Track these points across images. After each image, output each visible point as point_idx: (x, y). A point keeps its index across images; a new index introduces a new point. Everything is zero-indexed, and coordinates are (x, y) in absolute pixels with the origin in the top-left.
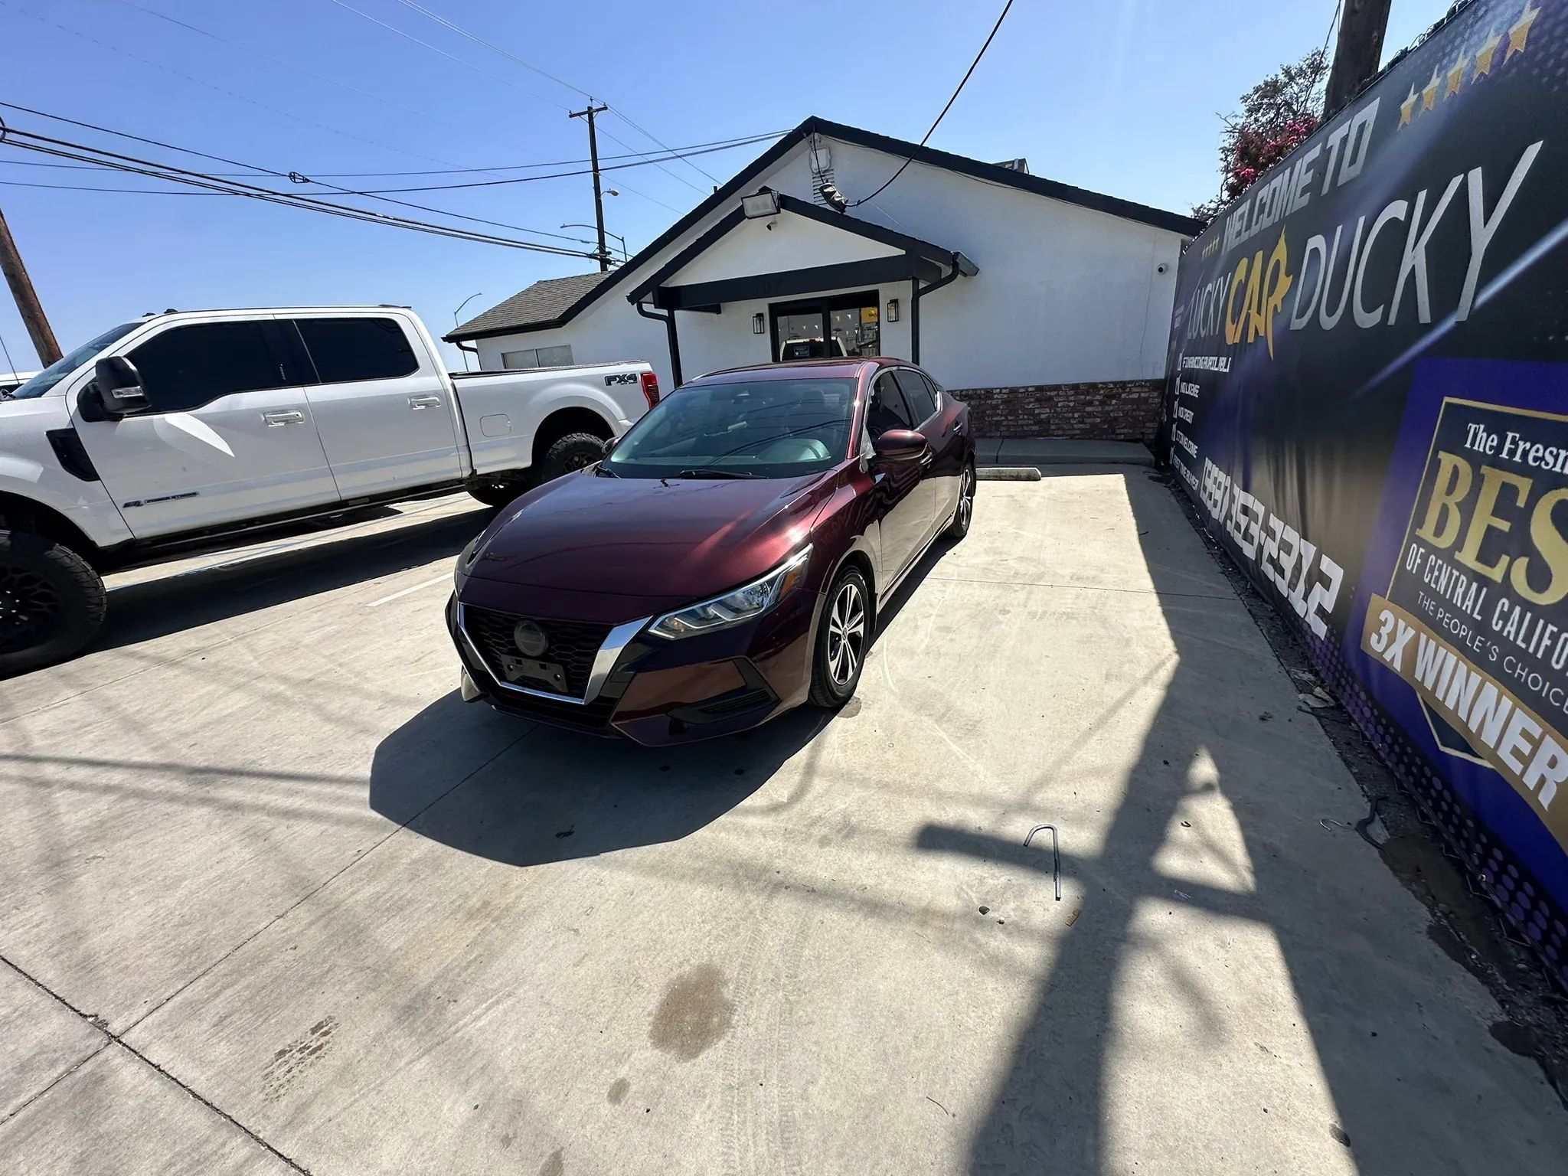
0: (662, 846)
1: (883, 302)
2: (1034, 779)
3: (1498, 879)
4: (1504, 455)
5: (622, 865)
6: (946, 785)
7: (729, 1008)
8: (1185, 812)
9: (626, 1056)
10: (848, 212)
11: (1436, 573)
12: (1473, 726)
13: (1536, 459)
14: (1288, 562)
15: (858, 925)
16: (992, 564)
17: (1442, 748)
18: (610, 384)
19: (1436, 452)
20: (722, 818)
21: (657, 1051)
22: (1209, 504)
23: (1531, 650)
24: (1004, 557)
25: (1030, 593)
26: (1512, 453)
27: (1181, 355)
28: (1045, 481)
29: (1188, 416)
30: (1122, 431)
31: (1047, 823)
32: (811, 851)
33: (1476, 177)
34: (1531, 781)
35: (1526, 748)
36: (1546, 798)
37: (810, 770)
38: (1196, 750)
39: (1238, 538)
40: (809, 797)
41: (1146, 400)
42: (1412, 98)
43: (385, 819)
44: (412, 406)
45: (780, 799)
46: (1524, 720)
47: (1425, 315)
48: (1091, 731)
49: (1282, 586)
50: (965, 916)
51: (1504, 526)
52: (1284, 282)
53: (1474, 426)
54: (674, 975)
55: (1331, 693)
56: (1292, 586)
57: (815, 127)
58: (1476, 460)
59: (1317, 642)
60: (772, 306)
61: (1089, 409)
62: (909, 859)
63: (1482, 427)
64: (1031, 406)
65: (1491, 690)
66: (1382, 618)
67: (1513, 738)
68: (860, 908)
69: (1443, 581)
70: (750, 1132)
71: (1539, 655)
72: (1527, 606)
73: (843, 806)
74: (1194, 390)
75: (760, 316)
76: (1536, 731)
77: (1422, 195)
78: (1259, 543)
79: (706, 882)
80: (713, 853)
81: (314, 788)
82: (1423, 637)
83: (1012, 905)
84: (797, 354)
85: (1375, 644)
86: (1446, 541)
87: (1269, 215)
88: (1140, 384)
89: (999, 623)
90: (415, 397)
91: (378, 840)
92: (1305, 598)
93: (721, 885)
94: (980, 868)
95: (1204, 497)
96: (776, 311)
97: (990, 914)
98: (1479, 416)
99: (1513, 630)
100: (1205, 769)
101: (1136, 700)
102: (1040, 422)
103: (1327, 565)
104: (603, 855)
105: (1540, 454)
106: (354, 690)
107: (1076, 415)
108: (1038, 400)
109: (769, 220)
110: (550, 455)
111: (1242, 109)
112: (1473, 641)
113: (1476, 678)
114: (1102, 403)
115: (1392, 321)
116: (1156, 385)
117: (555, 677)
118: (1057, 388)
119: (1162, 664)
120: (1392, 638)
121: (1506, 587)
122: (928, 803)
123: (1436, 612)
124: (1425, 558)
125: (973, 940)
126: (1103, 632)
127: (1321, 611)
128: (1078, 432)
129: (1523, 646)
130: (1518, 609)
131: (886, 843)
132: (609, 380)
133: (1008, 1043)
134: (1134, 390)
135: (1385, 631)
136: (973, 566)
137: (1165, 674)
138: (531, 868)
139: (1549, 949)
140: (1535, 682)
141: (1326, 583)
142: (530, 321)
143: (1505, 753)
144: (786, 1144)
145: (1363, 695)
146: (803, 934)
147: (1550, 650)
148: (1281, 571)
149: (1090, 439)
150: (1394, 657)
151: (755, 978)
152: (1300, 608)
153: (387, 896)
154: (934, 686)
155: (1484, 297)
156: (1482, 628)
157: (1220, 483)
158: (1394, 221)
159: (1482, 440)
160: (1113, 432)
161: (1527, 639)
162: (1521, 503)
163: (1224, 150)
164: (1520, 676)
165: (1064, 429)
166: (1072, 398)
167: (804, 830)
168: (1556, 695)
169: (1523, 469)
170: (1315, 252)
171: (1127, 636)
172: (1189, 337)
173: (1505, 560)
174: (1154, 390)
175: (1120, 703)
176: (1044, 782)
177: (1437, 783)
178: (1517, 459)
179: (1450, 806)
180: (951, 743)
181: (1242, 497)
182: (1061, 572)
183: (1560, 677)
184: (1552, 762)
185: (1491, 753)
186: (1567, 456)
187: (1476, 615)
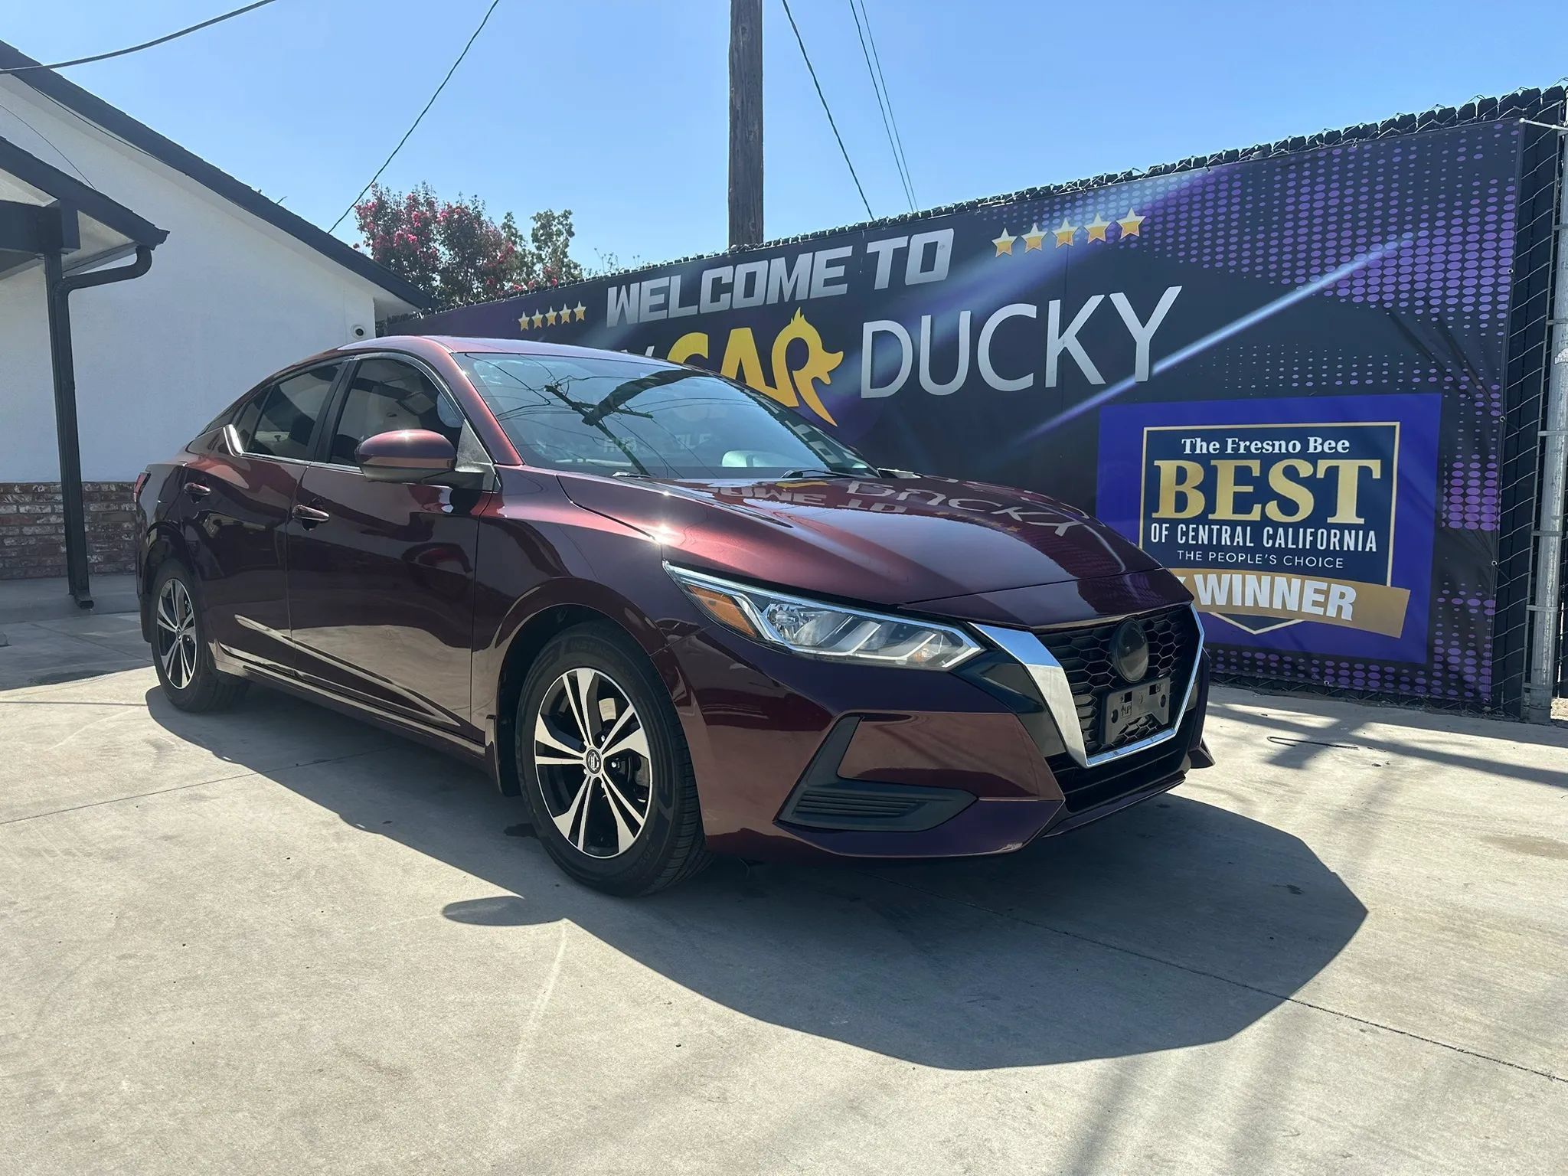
3: (1336, 676)
4: (1229, 451)
11: (1192, 534)
12: (1277, 607)
13: (1257, 449)
17: (1257, 633)
19: (1150, 463)
23: (1300, 547)
26: (1236, 449)
34: (1332, 612)
35: (1321, 598)
46: (1312, 584)
47: (1095, 379)
51: (1248, 489)
53: (1188, 442)
63: (1199, 440)
65: (1281, 580)
67: (1310, 597)
69: (1203, 536)
71: (1308, 547)
72: (1286, 526)
76: (1323, 586)
82: (1198, 577)
86: (1193, 512)
98: (1194, 434)
99: (1282, 542)
105: (1260, 446)
112: (1252, 560)
113: (1266, 579)
115: (1050, 384)
121: (1266, 520)
123: (1201, 558)
124: (1173, 530)
129: (1294, 546)
130: (1281, 530)
140: (1311, 562)
143: (1308, 608)
147: (1314, 543)
155: (1161, 367)
156: (1256, 550)
159: (1201, 447)
161: (1295, 541)
162: (1256, 472)
164: (1298, 563)
168: (1329, 563)
169: (1249, 455)
173: (1257, 508)
178: (1242, 451)
183: (1327, 552)
184: (1342, 596)
185: (1299, 613)
186: (1283, 443)
187: (1248, 544)
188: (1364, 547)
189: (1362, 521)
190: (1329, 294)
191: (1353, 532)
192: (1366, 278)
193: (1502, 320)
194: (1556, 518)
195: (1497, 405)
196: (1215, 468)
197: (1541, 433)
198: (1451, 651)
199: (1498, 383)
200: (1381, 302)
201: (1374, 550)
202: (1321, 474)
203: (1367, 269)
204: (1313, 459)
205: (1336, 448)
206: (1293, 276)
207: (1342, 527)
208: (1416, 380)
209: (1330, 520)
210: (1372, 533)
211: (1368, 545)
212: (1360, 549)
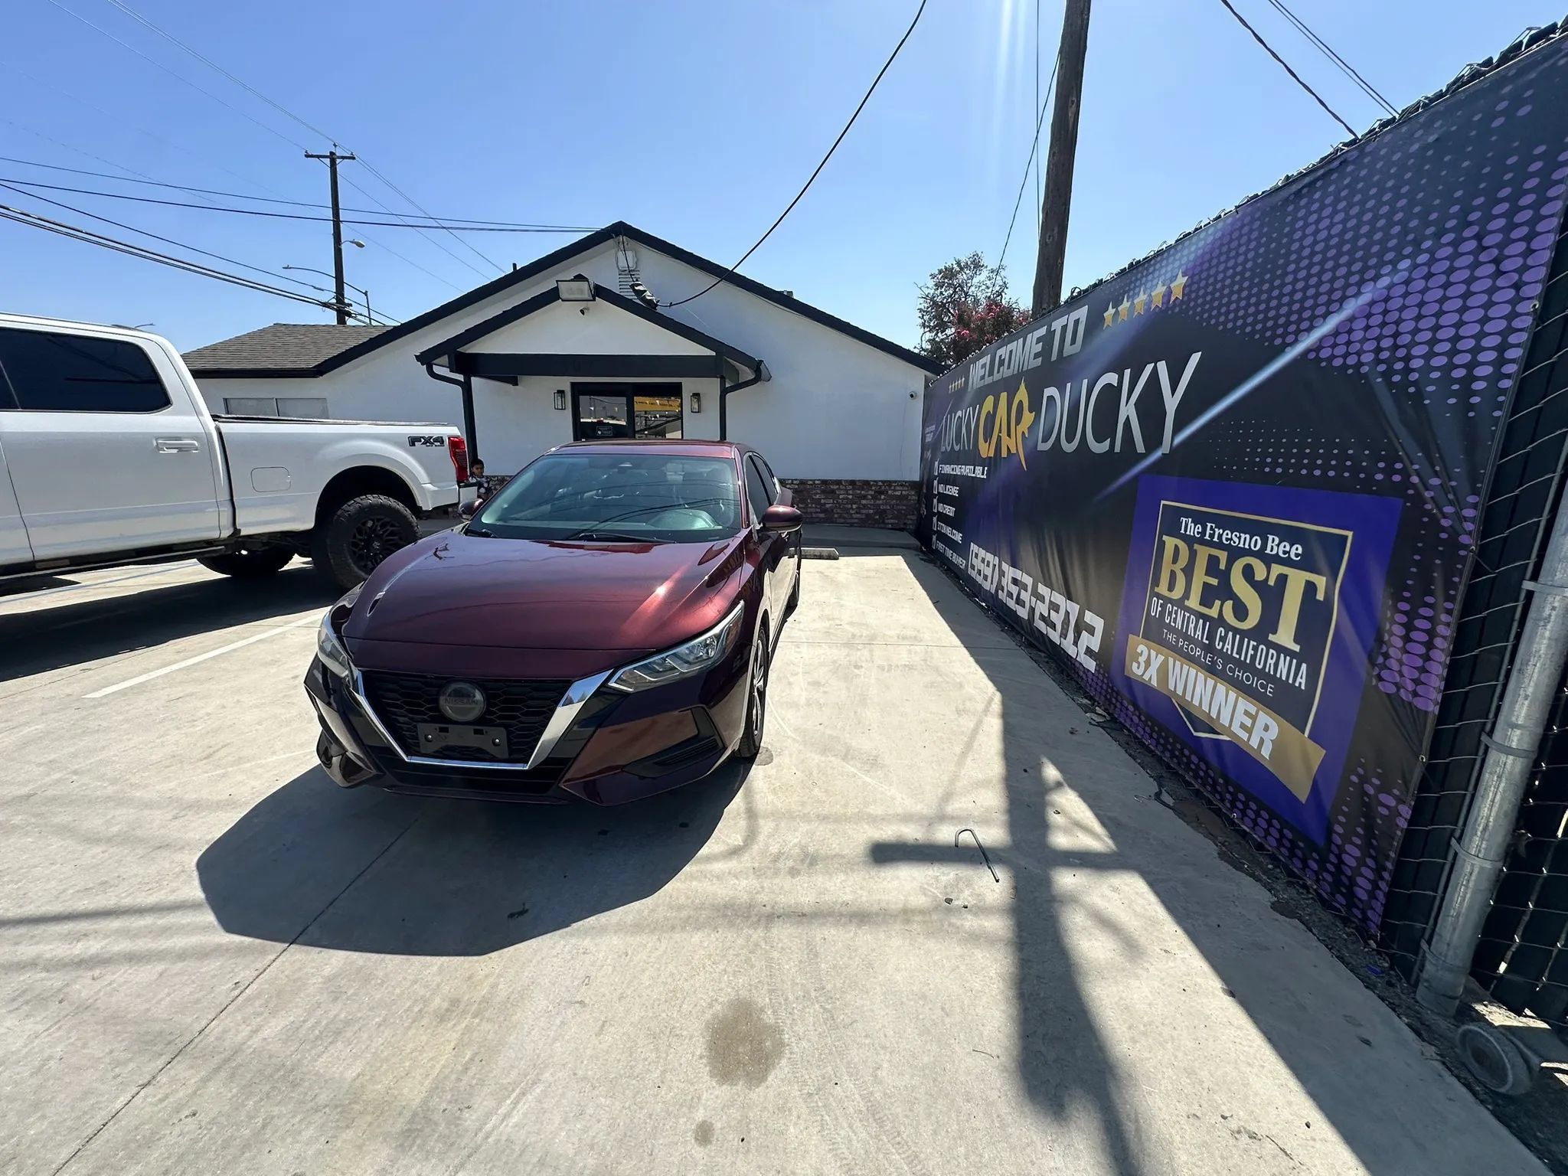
0: (636, 905)
1: (686, 394)
2: (940, 795)
3: (1244, 814)
4: (1207, 537)
5: (603, 930)
6: (876, 810)
7: (776, 1030)
8: (1053, 805)
9: (696, 1100)
10: (659, 310)
11: (1174, 616)
12: (1214, 715)
13: (1227, 539)
14: (1057, 618)
15: (856, 934)
16: (829, 628)
17: (1195, 734)
18: (414, 445)
19: (1160, 537)
20: (687, 868)
21: (725, 1087)
22: (979, 579)
23: (1242, 659)
24: (838, 622)
25: (871, 651)
26: (1212, 536)
27: (936, 463)
28: (843, 560)
29: (950, 511)
30: (890, 521)
31: (964, 828)
32: (787, 882)
33: (1162, 366)
34: (1254, 743)
35: (1248, 722)
36: (1266, 752)
37: (751, 814)
38: (1040, 759)
39: (1011, 604)
40: (761, 838)
41: (905, 497)
42: (1111, 311)
43: (258, 941)
44: (158, 448)
45: (736, 843)
46: (1245, 705)
47: (1140, 448)
48: (964, 754)
49: (1055, 636)
50: (936, 908)
51: (1214, 582)
52: (1028, 417)
53: (1184, 519)
54: (708, 1016)
55: (1105, 710)
56: (1064, 635)
57: (620, 230)
58: (1189, 541)
59: (1090, 676)
60: (573, 385)
61: (864, 502)
62: (873, 873)
63: (1190, 520)
64: (818, 496)
65: (1221, 688)
66: (1139, 651)
67: (1240, 717)
68: (851, 921)
69: (1179, 620)
70: (845, 1125)
71: (1248, 661)
72: (1236, 631)
73: (796, 841)
74: (954, 491)
75: (561, 393)
76: (1253, 710)
77: (1127, 372)
78: (1031, 606)
79: (699, 927)
80: (693, 902)
81: (115, 924)
82: (1171, 660)
83: (967, 892)
84: (600, 433)
85: (1136, 670)
86: (1177, 594)
87: (1009, 367)
88: (902, 484)
89: (857, 676)
90: (161, 438)
91: (260, 966)
92: (1076, 643)
93: (716, 928)
94: (931, 869)
95: (973, 574)
96: (578, 390)
97: (955, 903)
98: (1188, 513)
99: (1230, 647)
100: (1051, 773)
101: (985, 726)
102: (825, 511)
103: (1090, 617)
104: (575, 925)
105: (1229, 537)
106: (120, 801)
107: (854, 506)
108: (823, 492)
109: (582, 305)
110: (339, 516)
111: (931, 283)
112: (1205, 658)
113: (1211, 682)
114: (874, 498)
115: (1117, 449)
116: (913, 485)
117: (494, 742)
118: (838, 482)
119: (991, 700)
120: (1148, 663)
121: (1221, 621)
122: (866, 826)
123: (1177, 642)
124: (1163, 606)
125: (950, 924)
126: (939, 679)
127: (1089, 652)
128: (856, 521)
129: (1238, 657)
130: (1230, 634)
131: (846, 865)
132: (413, 440)
133: (1011, 994)
134: (898, 488)
135: (1142, 659)
136: (814, 630)
137: (996, 706)
138: (494, 955)
139: (1283, 850)
140: (1248, 678)
141: (1091, 631)
142: (270, 366)
143: (1236, 728)
144: (880, 1122)
145: (1131, 708)
146: (814, 954)
147: (1253, 657)
148: (1053, 626)
149: (865, 527)
150: (1151, 676)
151: (786, 1000)
152: (1071, 651)
153: (309, 1024)
154: (828, 732)
155: (1178, 439)
156: (1209, 648)
157: (988, 562)
158: (1109, 385)
159: (1192, 529)
160: (883, 522)
161: (1239, 652)
162: (1222, 566)
163: (921, 310)
164: (1238, 676)
165: (844, 518)
166: (851, 492)
167: (771, 866)
168: (1262, 685)
169: (1220, 546)
170: (1051, 398)
171: (958, 680)
172: (943, 449)
173: (1218, 603)
174: (912, 489)
175: (975, 732)
176: (947, 797)
177: (1194, 759)
178: (1215, 539)
179: (1206, 772)
180: (864, 776)
181: (1010, 572)
182: (888, 633)
183: (1261, 674)
184: (1266, 728)
185: (1228, 730)
186: (1248, 536)
187: (1204, 641)
188: (1295, 680)
189: (1297, 648)
190: (1312, 356)
191: (1288, 658)
192: (1350, 331)
193: (1503, 392)
194: (1515, 726)
195: (1469, 526)
196: (1196, 551)
197: (1528, 585)
198: (1348, 847)
199: (1475, 492)
200: (1360, 364)
201: (1303, 687)
202: (1271, 582)
203: (1352, 319)
204: (1269, 560)
205: (1289, 552)
206: (1284, 336)
207: (1281, 649)
208: (1379, 477)
209: (1271, 637)
210: (1304, 666)
211: (1299, 679)
212: (1291, 681)
